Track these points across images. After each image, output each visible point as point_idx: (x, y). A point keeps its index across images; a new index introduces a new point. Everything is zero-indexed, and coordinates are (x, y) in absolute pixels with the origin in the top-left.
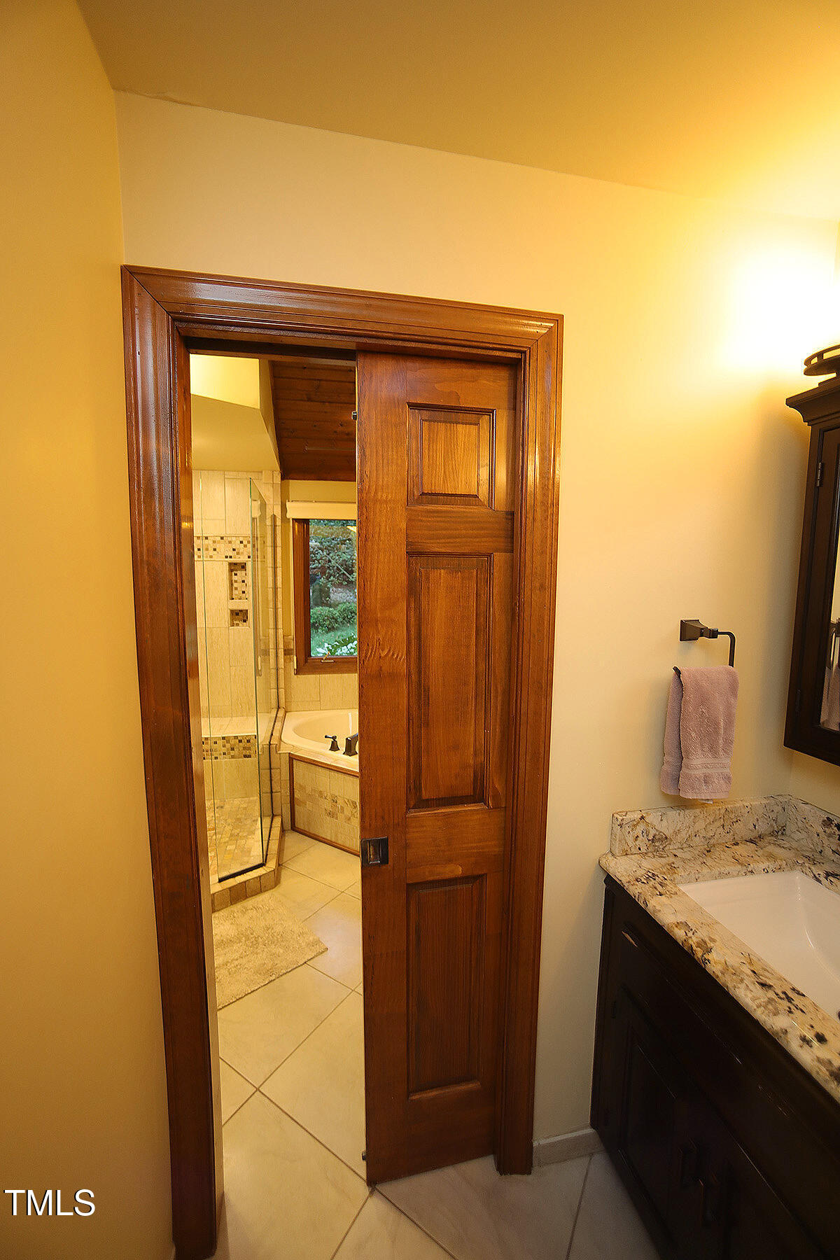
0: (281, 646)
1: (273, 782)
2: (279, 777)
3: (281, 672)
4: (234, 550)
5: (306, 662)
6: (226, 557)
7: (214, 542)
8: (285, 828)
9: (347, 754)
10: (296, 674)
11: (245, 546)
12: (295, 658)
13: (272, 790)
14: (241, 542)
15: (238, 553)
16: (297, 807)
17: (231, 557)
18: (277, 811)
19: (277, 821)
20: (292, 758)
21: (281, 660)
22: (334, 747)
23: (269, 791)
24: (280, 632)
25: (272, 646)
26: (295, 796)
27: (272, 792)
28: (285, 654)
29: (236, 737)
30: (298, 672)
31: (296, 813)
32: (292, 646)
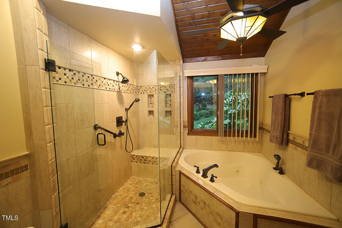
0: (182, 124)
1: (173, 181)
2: (175, 179)
3: (182, 134)
4: (167, 90)
5: (191, 131)
6: (164, 92)
7: (160, 87)
8: (177, 200)
9: (203, 177)
10: (188, 135)
11: (171, 88)
12: (187, 129)
13: (172, 184)
14: (170, 87)
15: (168, 91)
16: (182, 193)
17: (166, 92)
18: (174, 193)
19: (174, 197)
20: (180, 173)
21: (182, 130)
22: (198, 172)
23: (171, 184)
24: (182, 119)
25: (179, 124)
26: (181, 188)
27: (172, 185)
28: (184, 127)
29: (164, 158)
30: (188, 134)
31: (181, 195)
32: (186, 124)
